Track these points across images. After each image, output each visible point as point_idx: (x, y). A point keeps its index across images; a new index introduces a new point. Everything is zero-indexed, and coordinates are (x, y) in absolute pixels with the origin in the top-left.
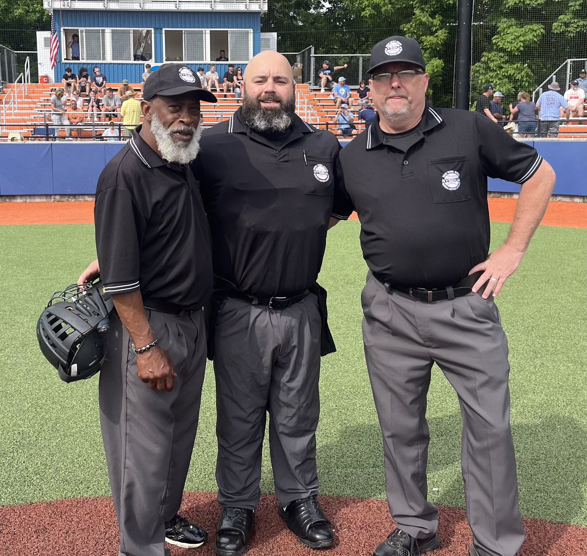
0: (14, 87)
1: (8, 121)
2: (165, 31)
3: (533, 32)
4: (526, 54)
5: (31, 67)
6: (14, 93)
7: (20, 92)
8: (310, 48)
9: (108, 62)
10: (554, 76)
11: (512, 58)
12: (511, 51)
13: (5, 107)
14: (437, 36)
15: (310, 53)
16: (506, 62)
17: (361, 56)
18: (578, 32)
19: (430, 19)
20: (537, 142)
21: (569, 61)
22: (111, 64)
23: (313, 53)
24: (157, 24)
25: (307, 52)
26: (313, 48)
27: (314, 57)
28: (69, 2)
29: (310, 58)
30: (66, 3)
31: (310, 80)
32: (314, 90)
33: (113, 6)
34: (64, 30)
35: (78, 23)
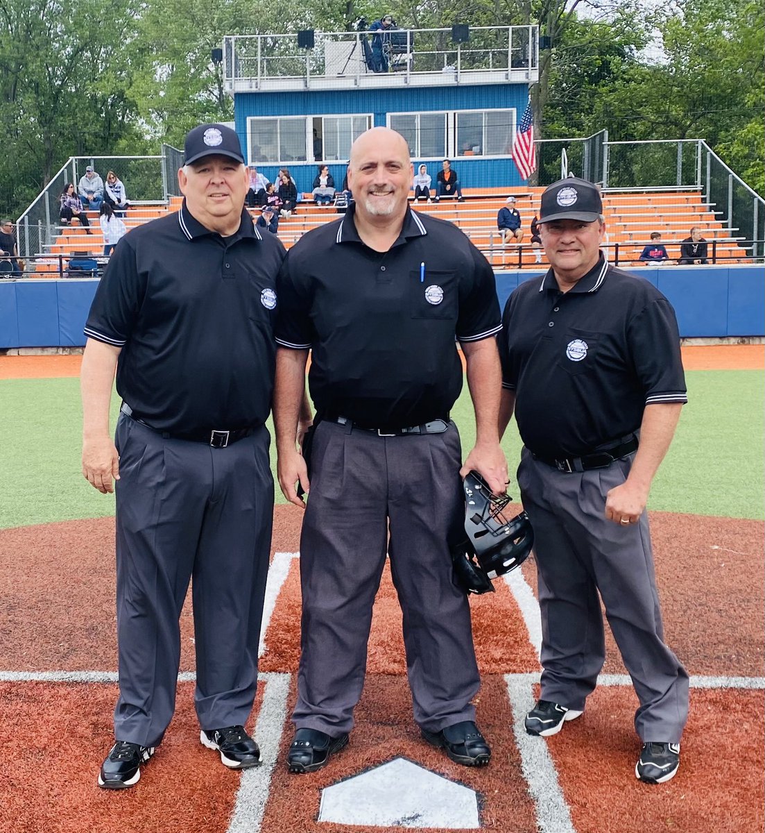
2: (391, 116)
8: (604, 132)
9: (310, 164)
15: (602, 139)
17: (680, 142)
23: (607, 139)
24: (378, 109)
25: (597, 139)
26: (607, 132)
27: (609, 145)
28: (259, 80)
29: (602, 147)
30: (254, 84)
31: (602, 180)
32: (607, 194)
33: (316, 85)
34: (252, 121)
35: (270, 110)
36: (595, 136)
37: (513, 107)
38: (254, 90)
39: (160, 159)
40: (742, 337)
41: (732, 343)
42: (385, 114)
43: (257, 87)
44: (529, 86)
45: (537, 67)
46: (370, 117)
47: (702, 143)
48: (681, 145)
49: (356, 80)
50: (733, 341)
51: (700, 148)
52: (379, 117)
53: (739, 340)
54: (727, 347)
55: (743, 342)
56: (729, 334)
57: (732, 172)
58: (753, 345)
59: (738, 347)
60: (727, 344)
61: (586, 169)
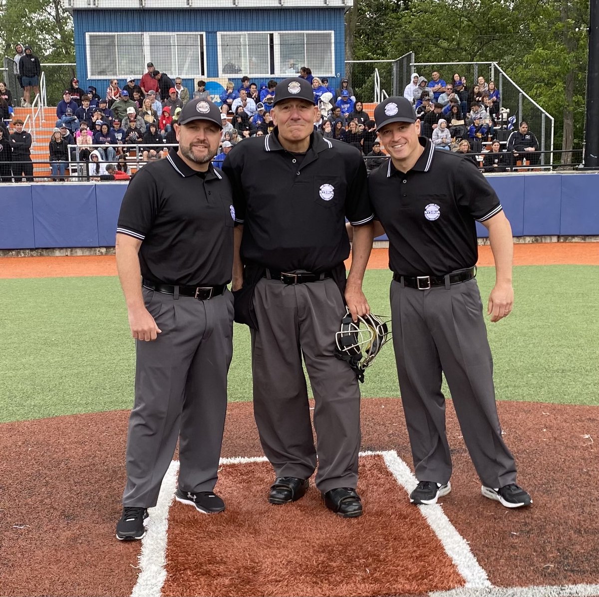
0: (31, 113)
2: (222, 35)
6: (32, 120)
7: (38, 119)
8: (410, 54)
15: (409, 61)
17: (476, 64)
23: (414, 60)
24: (210, 26)
25: (405, 60)
26: (413, 54)
27: (415, 66)
29: (409, 67)
30: (92, 1)
34: (91, 36)
35: (107, 26)
36: (403, 58)
37: (331, 30)
40: (535, 236)
41: (527, 242)
42: (216, 33)
43: (95, 4)
44: (345, 10)
46: (201, 36)
47: (494, 65)
48: (477, 67)
50: (528, 239)
51: (493, 69)
52: (210, 34)
53: (533, 239)
54: (523, 245)
55: (537, 240)
56: (525, 234)
57: (521, 91)
58: (545, 243)
59: (533, 245)
60: (523, 242)
61: (395, 87)
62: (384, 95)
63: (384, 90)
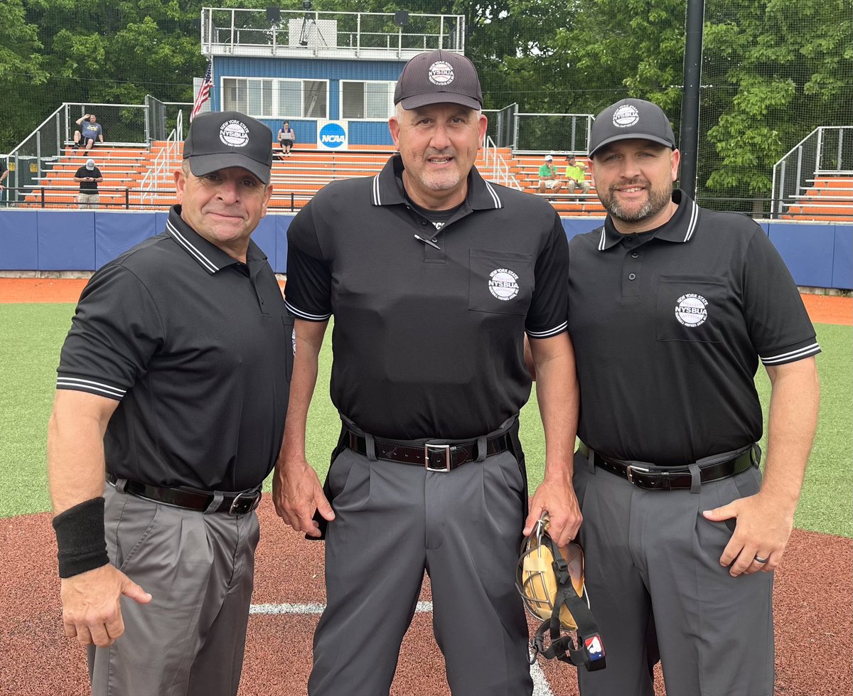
0: (166, 146)
1: (160, 185)
2: (344, 83)
3: (781, 92)
4: (772, 116)
5: (183, 123)
6: (166, 153)
7: (172, 152)
8: (514, 106)
9: (274, 118)
10: (801, 147)
11: (753, 122)
12: (754, 115)
13: (157, 169)
14: (667, 93)
15: (513, 111)
16: (750, 127)
17: (574, 116)
18: (833, 94)
19: (659, 73)
20: (773, 225)
21: (820, 128)
22: (278, 120)
23: (517, 111)
24: (333, 75)
25: (509, 110)
26: (517, 105)
27: (519, 116)
28: (232, 47)
29: (513, 117)
30: (228, 49)
31: (512, 144)
32: (517, 155)
33: (282, 53)
34: (224, 79)
35: (241, 72)
36: (507, 109)
38: (228, 53)
39: (144, 108)
42: (338, 80)
43: (231, 52)
45: (463, 50)
48: (575, 119)
49: (315, 51)
52: (333, 82)
61: (499, 134)
62: (490, 142)
63: (489, 137)
